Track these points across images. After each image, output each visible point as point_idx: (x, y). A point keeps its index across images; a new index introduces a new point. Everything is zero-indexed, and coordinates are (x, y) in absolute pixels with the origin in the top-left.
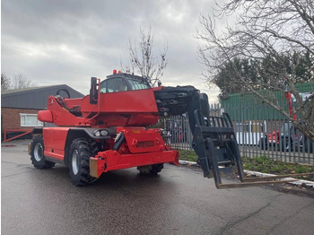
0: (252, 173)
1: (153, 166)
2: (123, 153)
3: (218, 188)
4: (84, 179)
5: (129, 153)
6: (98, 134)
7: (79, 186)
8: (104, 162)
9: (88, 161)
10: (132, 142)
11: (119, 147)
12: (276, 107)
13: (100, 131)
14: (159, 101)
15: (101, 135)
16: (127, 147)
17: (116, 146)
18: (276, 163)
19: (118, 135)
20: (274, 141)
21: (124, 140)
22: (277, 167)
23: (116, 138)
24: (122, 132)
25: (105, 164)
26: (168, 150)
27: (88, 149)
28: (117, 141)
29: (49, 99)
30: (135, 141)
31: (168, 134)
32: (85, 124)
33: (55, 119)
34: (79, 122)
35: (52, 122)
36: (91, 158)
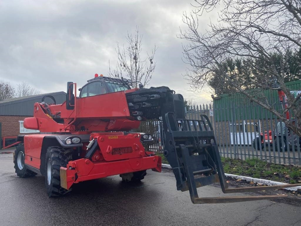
0: (242, 177)
1: (134, 173)
2: (98, 161)
3: (193, 202)
4: (56, 190)
5: (104, 161)
6: (69, 142)
8: (74, 172)
9: (59, 170)
10: (106, 149)
11: (91, 155)
12: (265, 106)
13: (71, 138)
14: (131, 104)
15: (72, 143)
16: (101, 155)
17: (88, 155)
18: (269, 165)
19: (91, 142)
21: (98, 148)
22: (269, 171)
23: (89, 146)
24: (95, 138)
25: (76, 174)
26: (149, 156)
27: (60, 157)
28: (90, 149)
29: (35, 106)
30: (109, 148)
31: (150, 138)
32: (65, 130)
33: (40, 126)
34: (60, 128)
35: (38, 129)
36: (61, 168)
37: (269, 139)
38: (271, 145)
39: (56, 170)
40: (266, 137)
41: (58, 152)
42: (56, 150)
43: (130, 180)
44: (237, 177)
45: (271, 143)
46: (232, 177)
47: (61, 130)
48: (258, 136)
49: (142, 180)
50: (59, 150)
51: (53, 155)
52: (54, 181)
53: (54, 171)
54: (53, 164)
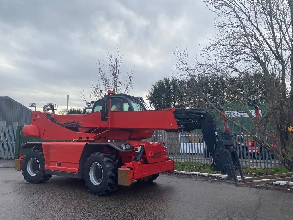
2: (143, 163)
3: (238, 186)
4: (109, 189)
5: (147, 163)
6: (124, 148)
7: (103, 195)
9: (115, 171)
10: (149, 154)
11: (140, 158)
12: (237, 124)
13: (125, 145)
14: (177, 120)
15: (126, 149)
16: (146, 158)
17: (138, 158)
19: (140, 148)
20: (254, 151)
21: (144, 153)
23: (139, 151)
24: (142, 145)
25: (133, 174)
28: (139, 153)
30: (151, 153)
32: (88, 138)
33: (44, 134)
34: (80, 137)
35: (39, 137)
36: (119, 169)
39: (111, 172)
41: (109, 157)
42: (105, 154)
43: (147, 180)
44: (220, 176)
46: (217, 176)
50: (108, 155)
51: (105, 159)
52: (109, 181)
53: (109, 172)
54: (108, 167)
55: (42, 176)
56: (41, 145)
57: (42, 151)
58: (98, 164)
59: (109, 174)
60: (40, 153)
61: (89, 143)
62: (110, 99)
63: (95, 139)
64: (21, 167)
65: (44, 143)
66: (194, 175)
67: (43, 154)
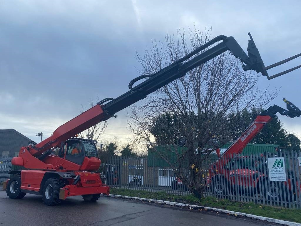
0: (152, 200)
1: (94, 195)
2: (78, 187)
4: (54, 201)
5: (82, 186)
6: (66, 176)
7: (50, 205)
8: (68, 191)
9: (59, 190)
10: (84, 180)
11: (76, 184)
13: (67, 174)
15: (67, 177)
16: (81, 183)
17: (75, 183)
19: (77, 176)
21: (80, 180)
23: (76, 178)
24: (79, 175)
25: (69, 192)
26: (103, 186)
27: (59, 184)
28: (76, 180)
29: (22, 149)
30: (85, 180)
31: (105, 176)
32: (52, 168)
33: (26, 164)
34: (48, 167)
35: (23, 166)
36: (61, 189)
37: (180, 182)
38: (181, 186)
40: (179, 180)
41: (57, 181)
42: (55, 179)
45: (181, 185)
47: (48, 168)
48: (175, 180)
49: (96, 201)
50: (57, 180)
51: (54, 182)
52: (55, 196)
53: (55, 190)
54: (55, 187)
55: (19, 193)
56: (20, 172)
57: (21, 176)
58: (51, 186)
59: (55, 192)
60: (20, 177)
61: (48, 172)
62: (67, 143)
63: (56, 169)
64: (6, 187)
65: (22, 171)
66: (133, 199)
67: (21, 178)
